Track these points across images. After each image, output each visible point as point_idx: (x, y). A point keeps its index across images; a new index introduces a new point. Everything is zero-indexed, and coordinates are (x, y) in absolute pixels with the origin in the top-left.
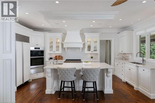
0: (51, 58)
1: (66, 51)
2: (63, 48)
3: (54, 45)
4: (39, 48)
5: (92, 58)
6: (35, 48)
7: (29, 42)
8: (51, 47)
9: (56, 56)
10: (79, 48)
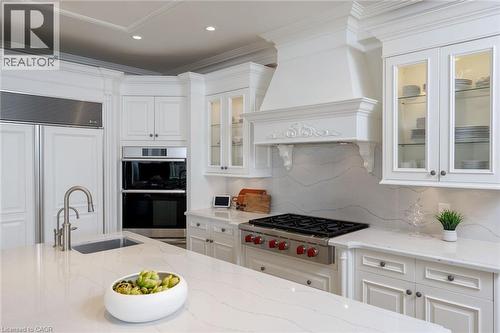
4: (164, 152)
6: (145, 152)
7: (99, 127)
9: (243, 192)
10: (353, 145)
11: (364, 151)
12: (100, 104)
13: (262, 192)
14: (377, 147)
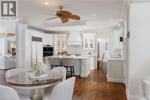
0: (59, 53)
1: (70, 47)
2: (68, 46)
3: (61, 43)
4: (50, 46)
5: (90, 54)
6: (47, 46)
7: (42, 42)
8: (59, 45)
9: (62, 52)
10: (80, 45)
11: (81, 46)
12: (42, 38)
13: (66, 52)
14: (83, 46)
